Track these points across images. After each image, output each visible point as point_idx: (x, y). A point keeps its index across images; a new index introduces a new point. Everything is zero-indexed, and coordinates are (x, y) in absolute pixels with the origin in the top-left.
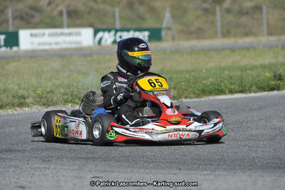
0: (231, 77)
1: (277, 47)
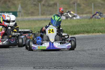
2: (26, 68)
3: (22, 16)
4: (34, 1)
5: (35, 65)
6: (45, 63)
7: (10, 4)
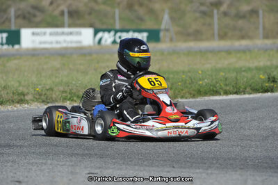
0: (226, 79)
1: (272, 50)
2: (184, 170)
3: (171, 40)
4: (202, 4)
5: (205, 164)
6: (229, 159)
7: (141, 11)
